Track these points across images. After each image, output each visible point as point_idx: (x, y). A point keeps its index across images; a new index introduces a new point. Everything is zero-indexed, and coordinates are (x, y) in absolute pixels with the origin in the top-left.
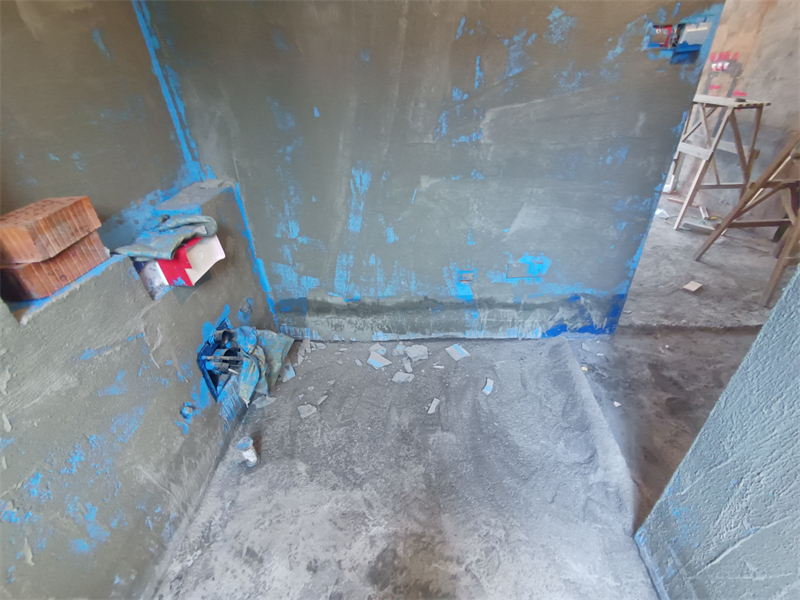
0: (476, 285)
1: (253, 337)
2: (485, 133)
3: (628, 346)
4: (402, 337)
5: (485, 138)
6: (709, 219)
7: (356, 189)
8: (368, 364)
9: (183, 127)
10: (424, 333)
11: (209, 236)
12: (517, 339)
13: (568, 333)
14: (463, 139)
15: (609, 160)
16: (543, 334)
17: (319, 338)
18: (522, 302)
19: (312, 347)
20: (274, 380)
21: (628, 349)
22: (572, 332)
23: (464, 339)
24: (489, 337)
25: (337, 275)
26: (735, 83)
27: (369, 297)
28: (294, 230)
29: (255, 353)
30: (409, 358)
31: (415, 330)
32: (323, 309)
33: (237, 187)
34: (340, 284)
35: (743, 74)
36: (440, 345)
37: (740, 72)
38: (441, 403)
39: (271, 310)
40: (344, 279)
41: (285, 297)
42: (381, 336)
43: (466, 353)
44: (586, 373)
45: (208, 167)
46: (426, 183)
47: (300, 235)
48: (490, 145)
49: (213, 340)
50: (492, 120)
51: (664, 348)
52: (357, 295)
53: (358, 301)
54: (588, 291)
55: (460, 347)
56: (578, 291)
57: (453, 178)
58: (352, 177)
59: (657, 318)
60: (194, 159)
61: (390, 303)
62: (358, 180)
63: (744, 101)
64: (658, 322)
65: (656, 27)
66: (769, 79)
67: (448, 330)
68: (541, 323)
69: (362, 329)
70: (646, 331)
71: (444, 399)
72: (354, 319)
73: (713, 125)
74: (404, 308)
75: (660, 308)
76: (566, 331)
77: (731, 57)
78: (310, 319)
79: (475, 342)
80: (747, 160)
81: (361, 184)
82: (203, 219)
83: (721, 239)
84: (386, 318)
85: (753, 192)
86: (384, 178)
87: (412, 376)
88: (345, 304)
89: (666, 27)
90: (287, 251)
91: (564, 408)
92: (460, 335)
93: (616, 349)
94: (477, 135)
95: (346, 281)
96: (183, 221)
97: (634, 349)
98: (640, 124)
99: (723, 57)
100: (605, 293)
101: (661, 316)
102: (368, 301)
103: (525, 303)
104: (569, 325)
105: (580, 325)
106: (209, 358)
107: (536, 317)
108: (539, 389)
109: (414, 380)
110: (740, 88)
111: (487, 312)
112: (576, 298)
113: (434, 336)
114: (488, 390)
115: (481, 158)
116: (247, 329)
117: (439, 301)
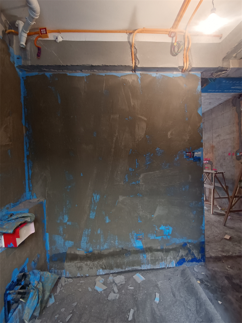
0: (144, 241)
1: (39, 276)
2: (141, 181)
3: (213, 268)
4: (112, 271)
5: (141, 183)
6: (222, 210)
7: (94, 201)
8: (95, 290)
9: (29, 179)
10: (122, 268)
11: (30, 222)
12: (165, 268)
13: (186, 263)
14: (133, 183)
15: (183, 189)
16: (176, 264)
17: (70, 276)
18: (164, 248)
19: (65, 282)
20: (44, 305)
21: (214, 269)
22: (188, 262)
23: (141, 270)
24: (152, 268)
25: (83, 239)
26: (212, 166)
27: (97, 250)
28: (66, 218)
29: (38, 286)
30: (116, 284)
31: (118, 267)
32: (74, 258)
33: (45, 202)
34: (84, 244)
35: (214, 164)
36: (130, 274)
37: (212, 164)
38: (135, 312)
39: (47, 260)
40: (86, 241)
41: (57, 253)
42: (101, 272)
43: (143, 278)
44: (200, 284)
45: (35, 194)
46: (121, 198)
47: (68, 221)
48: (143, 185)
49: (16, 280)
50: (143, 177)
51: (228, 267)
52: (91, 249)
53: (91, 252)
54: (190, 241)
55: (140, 275)
56: (186, 241)
57: (131, 196)
58: (93, 197)
59: (220, 253)
60: (30, 190)
61: (106, 252)
62: (95, 198)
63: (217, 171)
64: (221, 254)
65: (187, 153)
66: (221, 165)
67: (133, 266)
68: (174, 258)
69: (92, 268)
70: (217, 259)
71: (136, 309)
72: (89, 263)
73: (210, 178)
74: (113, 255)
75: (219, 248)
76: (185, 262)
77: (208, 160)
78: (67, 264)
79: (146, 271)
80: (225, 189)
81: (96, 199)
82: (29, 214)
83: (229, 217)
84: (104, 261)
85: (232, 199)
86: (105, 196)
87: (118, 295)
88: (85, 254)
89: (189, 152)
90: (61, 229)
91: (196, 308)
92: (139, 268)
93: (209, 270)
94: (138, 182)
95: (86, 242)
96: (20, 216)
97: (216, 269)
98: (190, 178)
99: (206, 160)
100: (196, 241)
101: (221, 251)
102: (96, 252)
103: (165, 249)
104: (186, 258)
105: (190, 258)
106: (11, 292)
107: (171, 255)
108: (181, 297)
109: (119, 298)
110: (214, 168)
111: (150, 254)
112: (185, 244)
113: (127, 269)
114: (157, 300)
115: (141, 189)
116: (36, 271)
117: (128, 250)
